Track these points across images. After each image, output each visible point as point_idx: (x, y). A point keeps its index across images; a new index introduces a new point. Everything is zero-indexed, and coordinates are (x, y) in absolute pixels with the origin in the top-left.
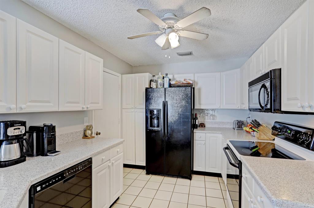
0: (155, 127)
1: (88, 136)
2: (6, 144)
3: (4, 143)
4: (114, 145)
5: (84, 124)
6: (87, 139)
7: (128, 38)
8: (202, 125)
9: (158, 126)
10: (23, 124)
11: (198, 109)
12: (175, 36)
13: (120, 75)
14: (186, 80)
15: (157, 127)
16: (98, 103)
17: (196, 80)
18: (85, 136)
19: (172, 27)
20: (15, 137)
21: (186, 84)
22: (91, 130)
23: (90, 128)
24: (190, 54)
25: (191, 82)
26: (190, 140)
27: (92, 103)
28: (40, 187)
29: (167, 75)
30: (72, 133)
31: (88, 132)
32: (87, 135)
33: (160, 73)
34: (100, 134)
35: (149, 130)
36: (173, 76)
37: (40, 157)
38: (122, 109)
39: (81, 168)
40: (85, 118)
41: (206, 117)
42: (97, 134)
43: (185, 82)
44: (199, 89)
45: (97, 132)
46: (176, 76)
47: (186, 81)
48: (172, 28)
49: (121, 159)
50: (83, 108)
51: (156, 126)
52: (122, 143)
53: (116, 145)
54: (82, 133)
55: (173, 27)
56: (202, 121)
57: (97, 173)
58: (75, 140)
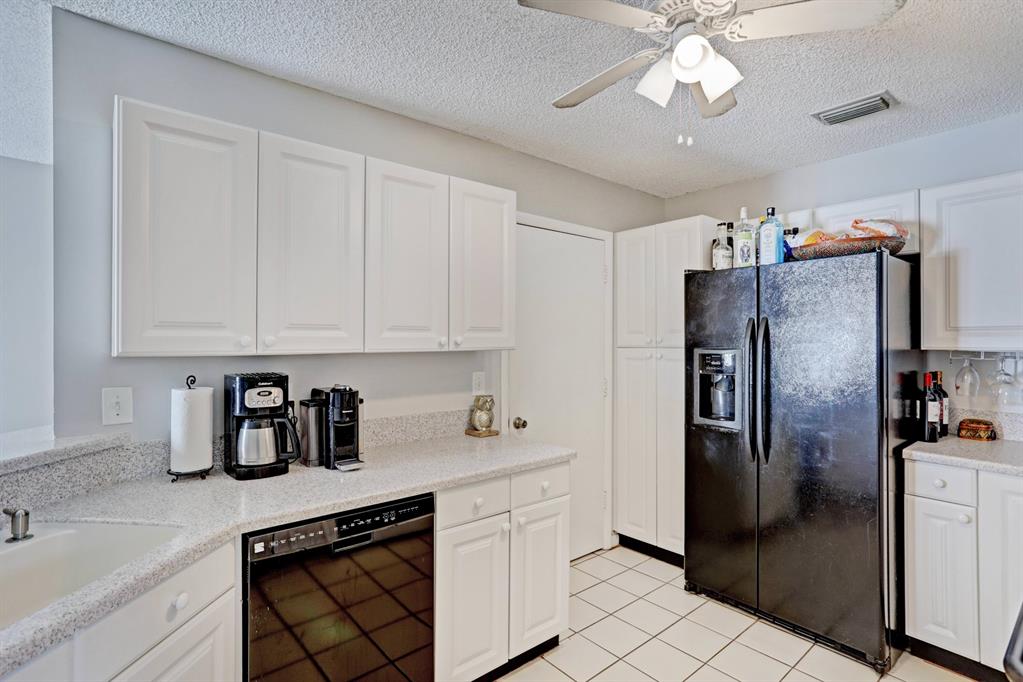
0: (718, 419)
1: (479, 428)
2: (249, 428)
3: (246, 424)
4: (525, 465)
5: (471, 390)
6: (475, 436)
7: (558, 105)
8: (976, 431)
9: (731, 417)
10: (281, 382)
11: (947, 352)
12: (701, 49)
13: (607, 235)
14: (861, 225)
15: (727, 419)
16: (498, 330)
17: (929, 216)
18: (472, 430)
19: (692, 16)
20: (268, 413)
21: (856, 244)
22: (490, 409)
23: (484, 404)
24: (885, 103)
25: (889, 231)
26: (876, 489)
27: (473, 329)
28: (262, 544)
29: (773, 214)
30: (432, 416)
31: (481, 417)
32: (477, 425)
33: (743, 209)
34: (524, 425)
35: (696, 426)
36: (813, 214)
37: (323, 468)
38: (614, 347)
39: (393, 519)
40: (474, 374)
41: (1004, 391)
42: (517, 427)
43: (859, 234)
44: (949, 261)
45: (519, 419)
46: (823, 213)
47: (863, 229)
48: (693, 21)
49: (560, 516)
50: (440, 344)
51: (722, 414)
52: (568, 462)
53: (533, 467)
54: (465, 419)
55: (698, 15)
56: (978, 410)
57: (456, 546)
58: (440, 435)
